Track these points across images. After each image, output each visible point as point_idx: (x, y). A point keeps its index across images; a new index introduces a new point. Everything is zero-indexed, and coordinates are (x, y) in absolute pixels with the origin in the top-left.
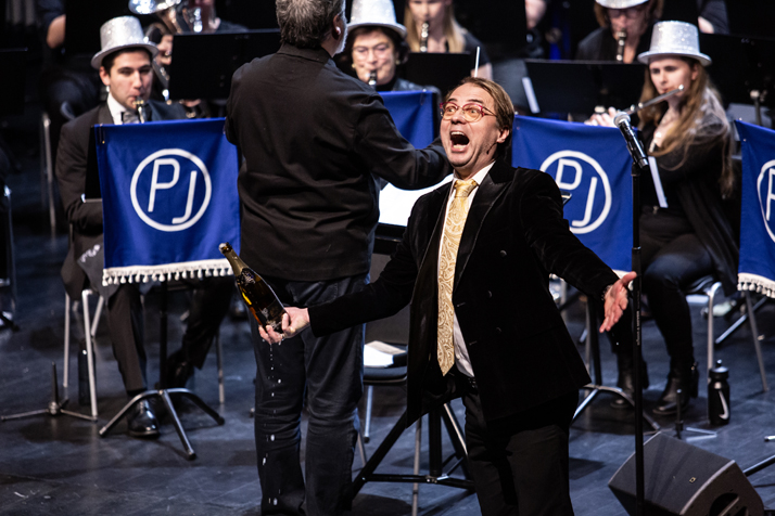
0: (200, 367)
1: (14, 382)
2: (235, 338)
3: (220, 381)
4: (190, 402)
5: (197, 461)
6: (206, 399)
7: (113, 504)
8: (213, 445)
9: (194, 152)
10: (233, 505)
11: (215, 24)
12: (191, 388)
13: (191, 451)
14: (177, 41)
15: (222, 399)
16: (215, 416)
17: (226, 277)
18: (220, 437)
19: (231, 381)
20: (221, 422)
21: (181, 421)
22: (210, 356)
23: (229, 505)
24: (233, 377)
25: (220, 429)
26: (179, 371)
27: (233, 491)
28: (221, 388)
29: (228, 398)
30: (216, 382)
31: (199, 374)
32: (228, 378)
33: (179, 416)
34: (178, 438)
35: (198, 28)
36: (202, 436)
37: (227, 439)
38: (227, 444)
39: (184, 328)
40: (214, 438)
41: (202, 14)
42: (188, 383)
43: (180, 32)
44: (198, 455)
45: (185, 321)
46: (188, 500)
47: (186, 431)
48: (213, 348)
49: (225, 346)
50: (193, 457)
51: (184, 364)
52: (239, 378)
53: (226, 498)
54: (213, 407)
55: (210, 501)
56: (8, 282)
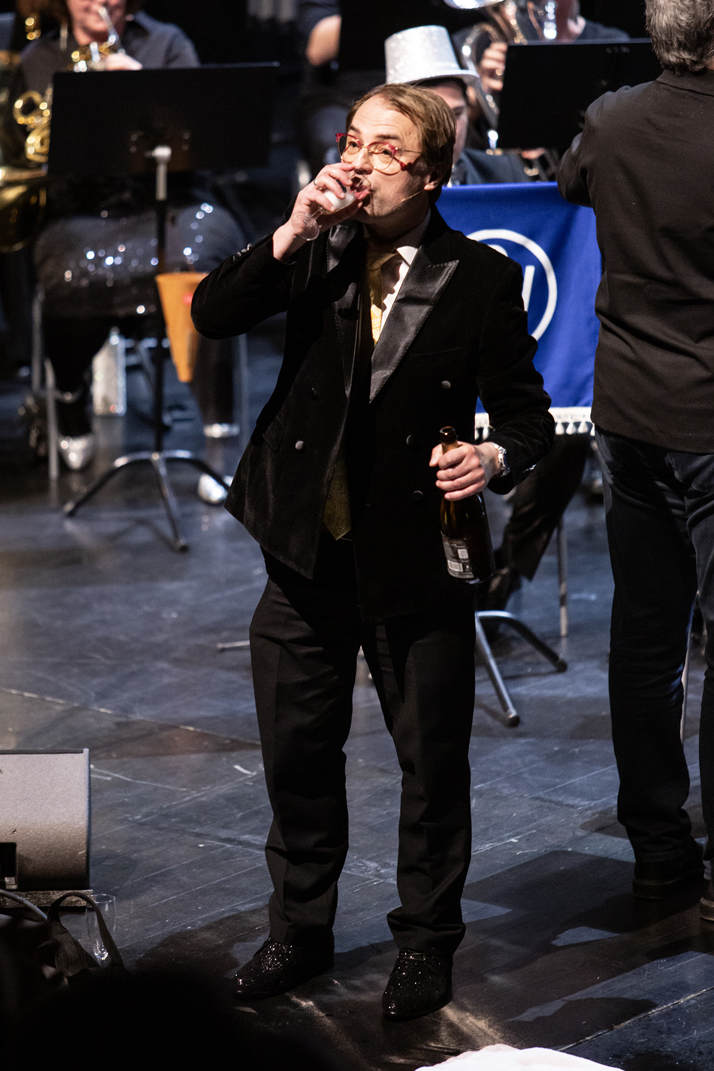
0: (530, 577)
1: (240, 589)
2: (588, 532)
3: (563, 601)
4: (513, 632)
5: (520, 729)
6: (538, 630)
7: (386, 791)
8: (549, 704)
9: (532, 236)
10: (577, 801)
11: (578, 26)
12: (516, 609)
13: (513, 713)
14: (513, 55)
15: (564, 631)
16: (553, 657)
17: (576, 436)
18: (558, 692)
19: (579, 601)
20: (562, 668)
21: (498, 663)
22: (547, 559)
23: (571, 802)
24: (584, 596)
25: (560, 678)
26: (495, 583)
27: (577, 780)
28: (563, 611)
29: (573, 629)
30: (557, 603)
31: (529, 588)
32: (575, 596)
33: (495, 655)
34: (492, 691)
35: (550, 33)
36: (530, 689)
37: (570, 695)
38: (570, 702)
39: (508, 513)
40: (548, 693)
41: (558, 12)
42: (511, 602)
43: (520, 40)
44: (524, 719)
45: (510, 501)
46: (506, 792)
47: (505, 679)
48: (551, 546)
49: (571, 545)
50: (516, 722)
51: (505, 571)
52: (593, 597)
53: (569, 790)
54: (548, 643)
55: (541, 794)
56: (235, 430)
